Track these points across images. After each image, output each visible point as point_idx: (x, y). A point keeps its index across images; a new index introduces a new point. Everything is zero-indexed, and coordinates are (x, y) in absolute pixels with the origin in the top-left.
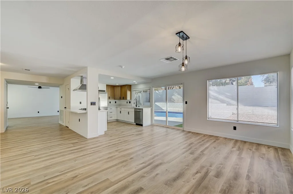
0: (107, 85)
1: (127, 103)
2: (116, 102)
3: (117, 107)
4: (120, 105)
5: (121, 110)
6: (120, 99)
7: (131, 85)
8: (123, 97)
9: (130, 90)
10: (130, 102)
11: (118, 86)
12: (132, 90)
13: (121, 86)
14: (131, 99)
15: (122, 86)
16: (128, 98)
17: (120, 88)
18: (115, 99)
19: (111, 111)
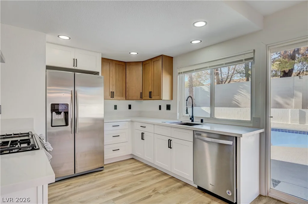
0: (105, 60)
1: (160, 109)
2: (130, 107)
3: (133, 119)
4: (141, 115)
5: (143, 130)
6: (141, 97)
7: (172, 58)
8: (150, 93)
9: (171, 73)
10: (168, 107)
11: (137, 63)
12: (176, 71)
13: (142, 62)
14: (172, 98)
15: (145, 64)
16: (166, 95)
17: (140, 68)
18: (128, 100)
19: (116, 131)
